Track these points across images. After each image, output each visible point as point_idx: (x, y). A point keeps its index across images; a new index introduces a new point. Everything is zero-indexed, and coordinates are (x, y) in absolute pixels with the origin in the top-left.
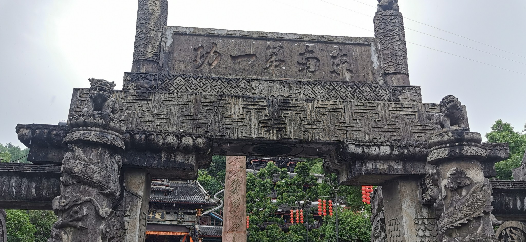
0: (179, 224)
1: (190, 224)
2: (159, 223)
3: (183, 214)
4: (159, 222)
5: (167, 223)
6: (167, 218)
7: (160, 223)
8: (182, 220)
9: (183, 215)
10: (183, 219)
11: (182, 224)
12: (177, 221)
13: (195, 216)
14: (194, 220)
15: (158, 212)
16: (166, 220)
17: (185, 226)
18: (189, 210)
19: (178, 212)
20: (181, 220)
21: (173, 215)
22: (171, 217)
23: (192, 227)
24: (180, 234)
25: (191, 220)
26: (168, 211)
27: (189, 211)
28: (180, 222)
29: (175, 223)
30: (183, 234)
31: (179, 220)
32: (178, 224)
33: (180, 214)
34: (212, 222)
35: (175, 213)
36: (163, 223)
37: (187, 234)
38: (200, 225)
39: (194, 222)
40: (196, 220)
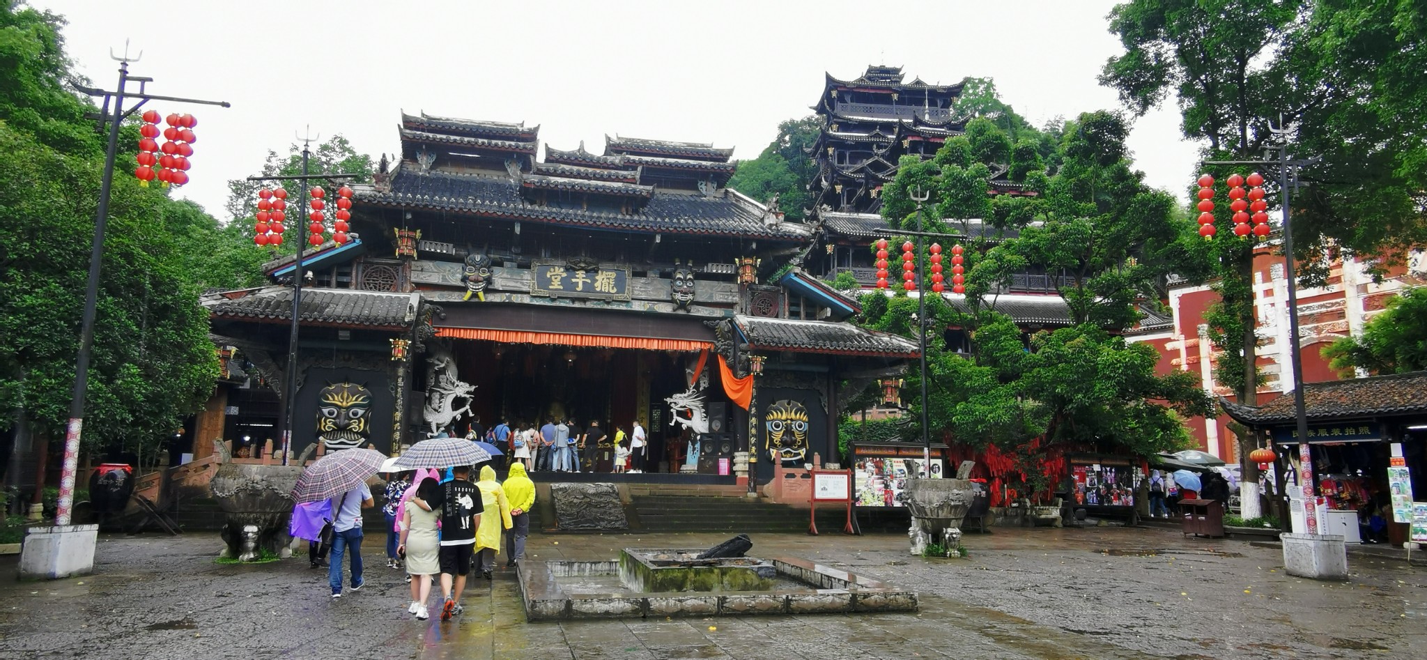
0: (681, 312)
1: (718, 313)
2: (609, 307)
3: (690, 276)
4: (608, 303)
5: (637, 306)
6: (636, 292)
7: (615, 307)
8: (690, 297)
9: (690, 279)
10: (693, 293)
11: (689, 311)
12: (672, 301)
13: (732, 285)
14: (730, 299)
15: (602, 270)
16: (634, 297)
17: (700, 320)
18: (710, 265)
19: (675, 271)
20: (684, 299)
21: (655, 282)
22: (650, 288)
23: (724, 322)
24: (684, 346)
25: (718, 298)
26: (639, 269)
27: (714, 269)
28: (683, 305)
29: (666, 309)
30: (696, 346)
31: (678, 296)
32: (674, 310)
33: (679, 279)
34: (794, 308)
35: (664, 275)
36: (623, 307)
37: (710, 349)
38: (753, 315)
39: (730, 305)
40: (737, 299)
